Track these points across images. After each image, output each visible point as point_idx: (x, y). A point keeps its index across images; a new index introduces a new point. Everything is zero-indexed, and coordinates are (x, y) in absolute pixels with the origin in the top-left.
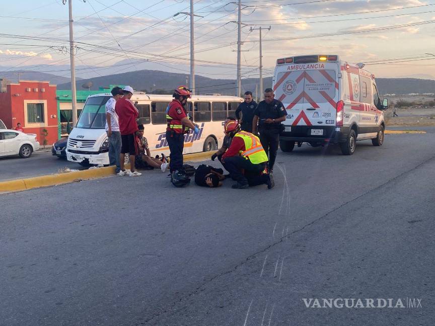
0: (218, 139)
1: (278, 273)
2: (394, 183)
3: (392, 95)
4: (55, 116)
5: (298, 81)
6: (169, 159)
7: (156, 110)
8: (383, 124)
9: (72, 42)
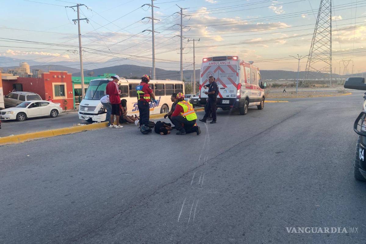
0: (169, 106)
1: (201, 182)
2: (269, 131)
3: (270, 80)
4: (71, 92)
5: (215, 71)
6: (139, 118)
7: (132, 88)
8: (263, 97)
9: (80, 48)
